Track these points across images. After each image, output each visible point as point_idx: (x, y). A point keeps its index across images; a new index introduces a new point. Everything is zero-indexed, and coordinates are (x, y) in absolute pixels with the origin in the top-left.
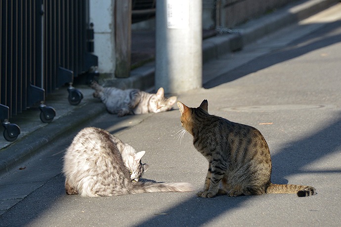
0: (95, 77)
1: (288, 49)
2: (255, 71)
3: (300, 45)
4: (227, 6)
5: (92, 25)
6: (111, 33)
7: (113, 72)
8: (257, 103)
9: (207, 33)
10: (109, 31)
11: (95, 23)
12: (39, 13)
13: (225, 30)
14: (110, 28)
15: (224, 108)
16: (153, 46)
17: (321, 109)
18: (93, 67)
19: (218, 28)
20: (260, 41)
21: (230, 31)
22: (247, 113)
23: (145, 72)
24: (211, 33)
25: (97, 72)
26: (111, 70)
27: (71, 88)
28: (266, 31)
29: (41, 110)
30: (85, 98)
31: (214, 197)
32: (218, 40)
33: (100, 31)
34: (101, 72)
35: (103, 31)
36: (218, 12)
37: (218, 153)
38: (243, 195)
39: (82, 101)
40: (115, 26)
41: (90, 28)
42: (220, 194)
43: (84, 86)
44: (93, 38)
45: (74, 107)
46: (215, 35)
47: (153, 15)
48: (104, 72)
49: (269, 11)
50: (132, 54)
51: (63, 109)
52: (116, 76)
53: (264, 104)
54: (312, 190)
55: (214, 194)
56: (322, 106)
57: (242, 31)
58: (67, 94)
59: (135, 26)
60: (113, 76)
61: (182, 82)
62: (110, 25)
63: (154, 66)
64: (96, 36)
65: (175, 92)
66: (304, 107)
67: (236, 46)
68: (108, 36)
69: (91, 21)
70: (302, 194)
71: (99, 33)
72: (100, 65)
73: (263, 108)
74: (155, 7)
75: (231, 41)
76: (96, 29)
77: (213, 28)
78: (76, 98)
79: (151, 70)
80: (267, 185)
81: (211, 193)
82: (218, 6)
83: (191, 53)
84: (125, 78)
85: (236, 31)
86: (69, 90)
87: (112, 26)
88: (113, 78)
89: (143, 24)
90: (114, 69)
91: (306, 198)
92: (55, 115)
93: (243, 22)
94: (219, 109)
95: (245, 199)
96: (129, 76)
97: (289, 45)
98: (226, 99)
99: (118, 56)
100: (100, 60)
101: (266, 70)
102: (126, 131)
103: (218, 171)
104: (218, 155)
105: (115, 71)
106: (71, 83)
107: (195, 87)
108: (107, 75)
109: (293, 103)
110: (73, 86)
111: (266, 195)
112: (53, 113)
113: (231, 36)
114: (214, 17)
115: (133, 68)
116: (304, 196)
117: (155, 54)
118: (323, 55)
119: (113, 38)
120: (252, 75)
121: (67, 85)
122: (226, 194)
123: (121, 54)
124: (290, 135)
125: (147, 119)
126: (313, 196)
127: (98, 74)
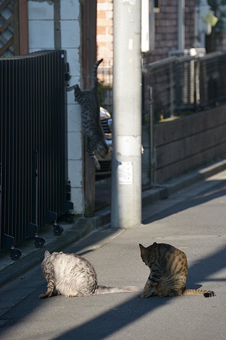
0: (71, 217)
1: (198, 197)
2: (176, 212)
3: (206, 195)
4: (158, 169)
5: (69, 182)
6: (81, 187)
7: (83, 213)
8: (177, 234)
9: (145, 187)
10: (81, 186)
11: (71, 181)
12: (35, 175)
13: (157, 185)
14: (81, 184)
15: (156, 237)
16: (110, 195)
17: (220, 238)
18: (70, 210)
19: (152, 184)
20: (179, 192)
21: (160, 186)
22: (171, 241)
23: (105, 214)
24: (147, 187)
25: (72, 213)
26: (82, 212)
27: (55, 224)
28: (184, 186)
29: (35, 239)
30: (64, 231)
31: (149, 297)
32: (152, 192)
33: (74, 186)
34: (75, 213)
35: (77, 186)
36: (152, 173)
37: (156, 265)
38: (168, 296)
39: (63, 233)
40: (84, 183)
41: (68, 184)
42: (153, 295)
43: (64, 223)
44: (70, 191)
45: (57, 237)
46: (150, 188)
47: (109, 176)
48: (77, 213)
49: (185, 172)
50: (96, 201)
51: (50, 238)
52: (85, 216)
53: (182, 235)
54: (213, 293)
55: (149, 295)
56: (220, 236)
57: (168, 186)
58: (53, 228)
59: (97, 183)
60: (83, 216)
61: (129, 220)
62: (81, 182)
63: (111, 209)
64: (72, 189)
65: (124, 227)
66: (208, 236)
67: (164, 195)
68: (80, 190)
69: (69, 180)
70: (207, 295)
71: (74, 188)
72: (74, 209)
73: (181, 238)
74: (111, 170)
75: (161, 192)
76: (72, 185)
77: (149, 184)
78: (59, 231)
79: (109, 212)
80: (184, 290)
81: (146, 295)
82: (152, 169)
83: (134, 201)
84: (91, 217)
85: (164, 185)
86: (54, 225)
87: (83, 183)
88: (83, 217)
89: (103, 181)
90: (84, 211)
91: (210, 298)
92: (45, 243)
93: (168, 180)
94: (153, 238)
95: (169, 299)
96: (94, 216)
97: (198, 195)
98: (157, 231)
99: (86, 203)
100: (74, 205)
101: (183, 212)
102: (91, 253)
103: (154, 279)
104: (156, 267)
105: (85, 213)
106: (55, 221)
107: (137, 223)
108: (79, 215)
109: (201, 234)
110: (56, 223)
111: (183, 296)
112: (43, 241)
113: (161, 189)
114: (149, 177)
115: (96, 211)
116: (208, 297)
117: (111, 201)
118: (221, 202)
119: (83, 191)
120: (174, 215)
121: (53, 222)
122: (157, 295)
123: (88, 201)
124: (199, 256)
125: (105, 244)
126: (214, 297)
127: (73, 215)
